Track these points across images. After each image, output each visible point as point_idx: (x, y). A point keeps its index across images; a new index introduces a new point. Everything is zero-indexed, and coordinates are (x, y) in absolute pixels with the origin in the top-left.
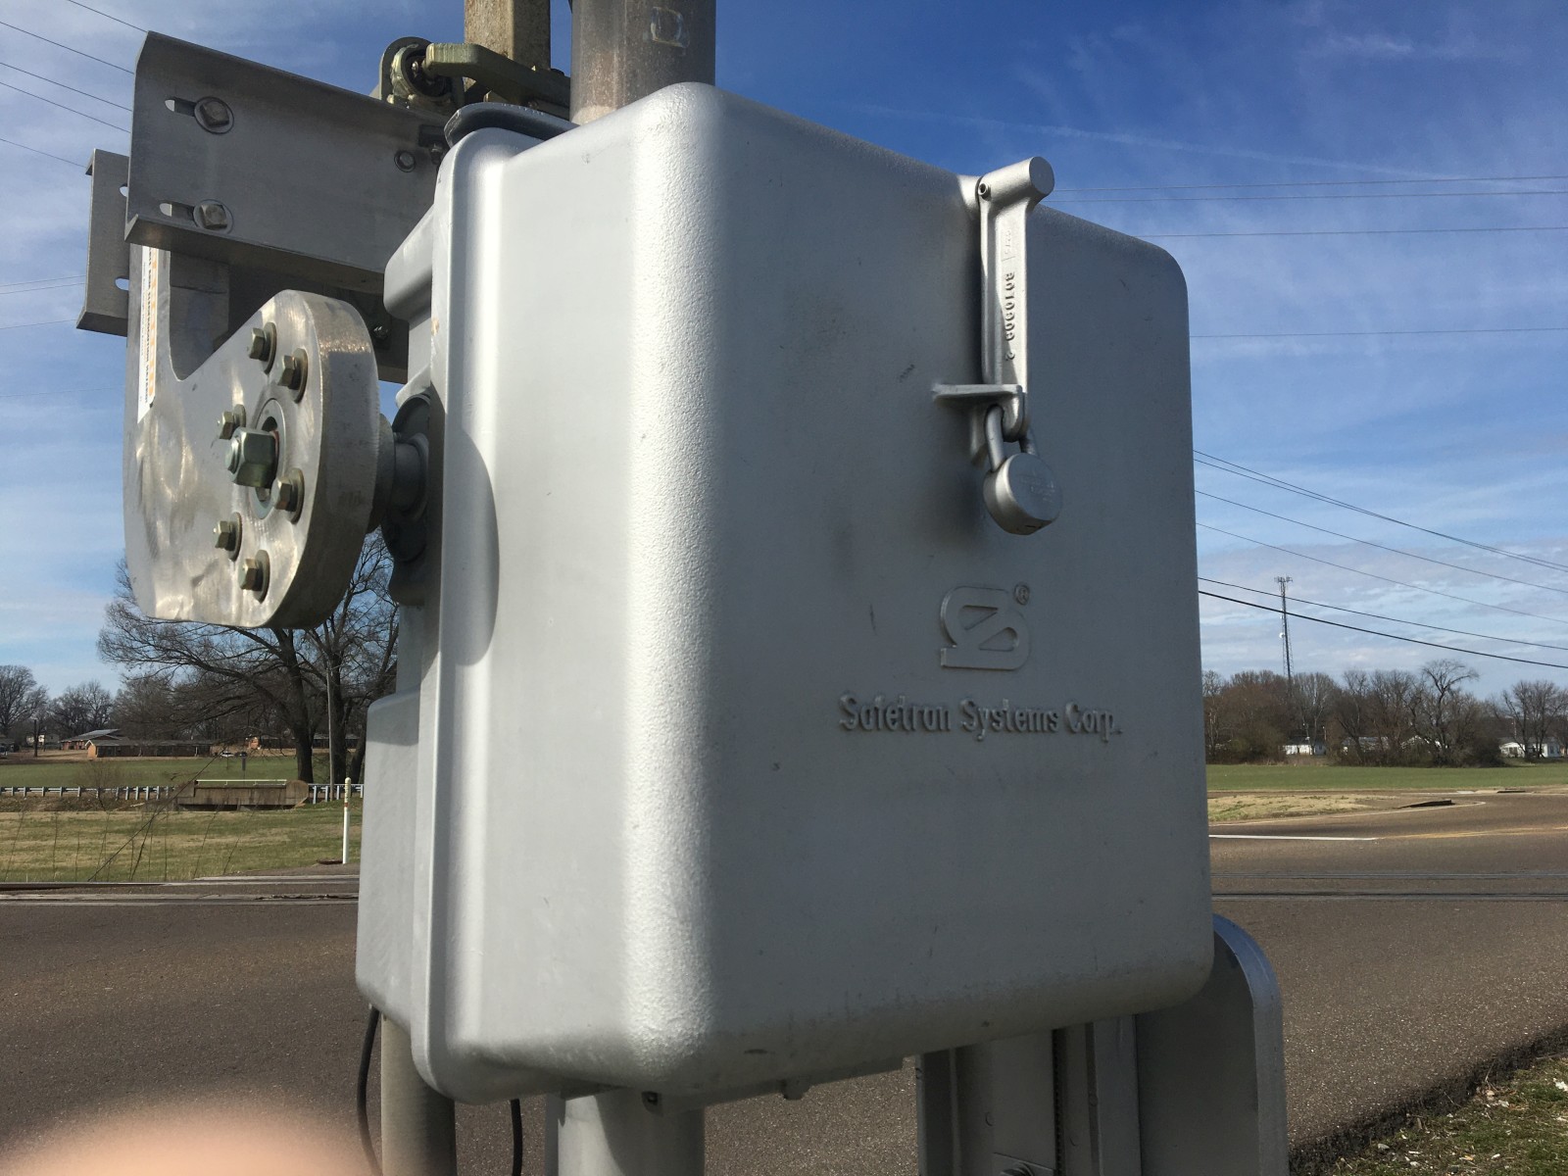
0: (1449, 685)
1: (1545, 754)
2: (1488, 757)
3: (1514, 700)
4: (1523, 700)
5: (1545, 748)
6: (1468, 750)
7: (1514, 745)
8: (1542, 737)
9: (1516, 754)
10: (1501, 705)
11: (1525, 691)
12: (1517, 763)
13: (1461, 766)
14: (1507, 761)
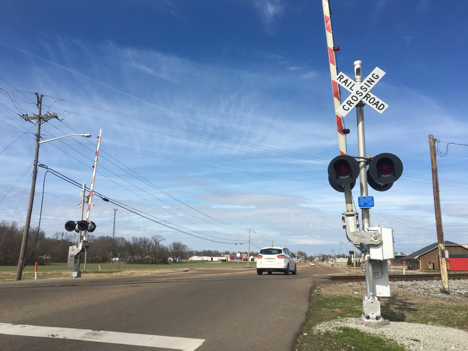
0: (158, 242)
1: (177, 261)
2: (165, 262)
3: (172, 246)
4: (174, 247)
5: (177, 259)
6: (160, 260)
7: (170, 258)
8: (177, 257)
9: (171, 261)
10: (169, 248)
11: (175, 244)
12: (171, 263)
13: (158, 264)
14: (169, 263)
